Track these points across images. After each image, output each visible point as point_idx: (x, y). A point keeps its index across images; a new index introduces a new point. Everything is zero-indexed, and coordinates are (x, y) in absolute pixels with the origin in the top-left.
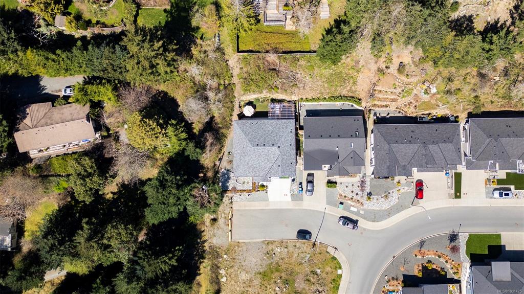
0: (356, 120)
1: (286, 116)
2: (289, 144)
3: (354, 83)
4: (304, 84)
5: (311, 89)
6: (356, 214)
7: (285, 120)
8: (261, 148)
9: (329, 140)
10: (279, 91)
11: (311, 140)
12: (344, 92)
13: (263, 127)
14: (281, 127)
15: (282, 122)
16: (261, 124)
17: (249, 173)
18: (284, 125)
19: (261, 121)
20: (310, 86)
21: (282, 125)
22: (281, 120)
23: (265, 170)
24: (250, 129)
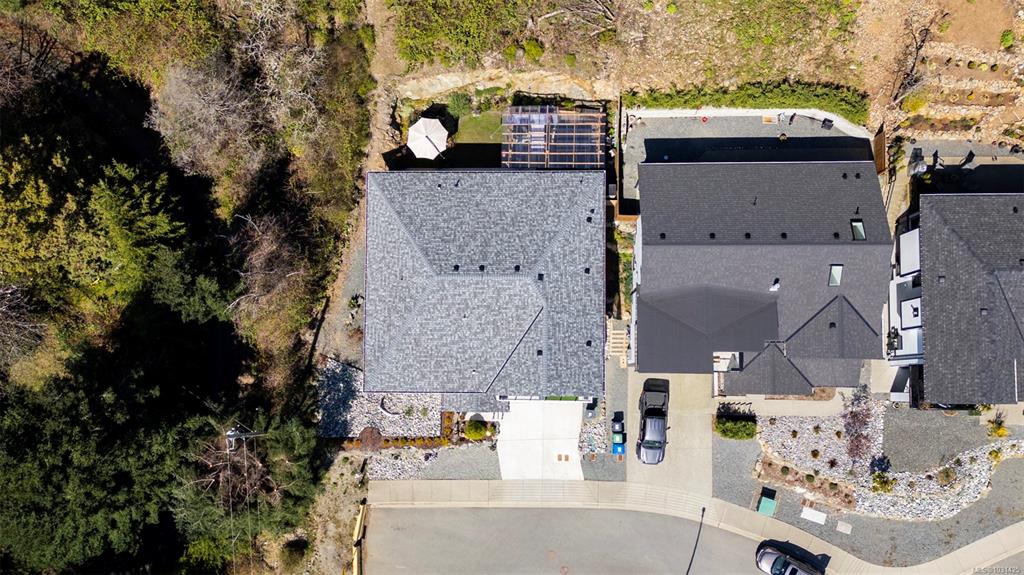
0: (851, 177)
1: (570, 158)
2: (581, 268)
3: (843, 28)
4: (645, 30)
5: (673, 51)
6: (821, 536)
7: (567, 175)
8: (469, 281)
9: (743, 251)
10: (547, 57)
11: (672, 250)
12: (801, 68)
13: (479, 197)
14: (550, 201)
15: (553, 182)
16: (471, 186)
17: (424, 377)
18: (563, 194)
19: (474, 175)
20: (668, 39)
21: (556, 191)
22: (549, 174)
23: (486, 366)
24: (430, 205)
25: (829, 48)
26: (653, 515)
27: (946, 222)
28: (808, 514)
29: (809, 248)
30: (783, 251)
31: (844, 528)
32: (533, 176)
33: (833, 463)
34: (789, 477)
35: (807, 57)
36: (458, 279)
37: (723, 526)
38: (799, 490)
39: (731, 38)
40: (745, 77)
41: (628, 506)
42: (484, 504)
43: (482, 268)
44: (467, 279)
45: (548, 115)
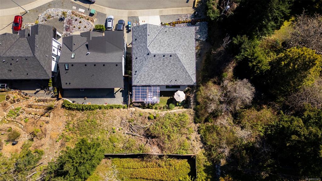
1: (142, 89)
4: (121, 123)
7: (142, 84)
10: (147, 115)
13: (166, 77)
14: (147, 76)
15: (146, 82)
16: (168, 81)
17: (179, 30)
18: (143, 78)
19: (167, 84)
20: (115, 121)
21: (145, 79)
22: (147, 85)
23: (163, 33)
24: (178, 75)
25: (72, 119)
26: (121, 9)
27: (45, 71)
28: (83, 11)
29: (79, 62)
30: (86, 61)
31: (74, 8)
32: (151, 84)
33: (76, 20)
34: (87, 18)
35: (78, 117)
36: (170, 53)
37: (104, 7)
38: (85, 16)
39: (98, 122)
40: (95, 112)
41: (127, 11)
42: (164, 9)
43: (164, 56)
44: (168, 53)
45: (147, 101)
